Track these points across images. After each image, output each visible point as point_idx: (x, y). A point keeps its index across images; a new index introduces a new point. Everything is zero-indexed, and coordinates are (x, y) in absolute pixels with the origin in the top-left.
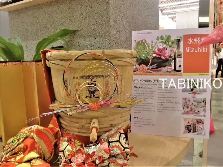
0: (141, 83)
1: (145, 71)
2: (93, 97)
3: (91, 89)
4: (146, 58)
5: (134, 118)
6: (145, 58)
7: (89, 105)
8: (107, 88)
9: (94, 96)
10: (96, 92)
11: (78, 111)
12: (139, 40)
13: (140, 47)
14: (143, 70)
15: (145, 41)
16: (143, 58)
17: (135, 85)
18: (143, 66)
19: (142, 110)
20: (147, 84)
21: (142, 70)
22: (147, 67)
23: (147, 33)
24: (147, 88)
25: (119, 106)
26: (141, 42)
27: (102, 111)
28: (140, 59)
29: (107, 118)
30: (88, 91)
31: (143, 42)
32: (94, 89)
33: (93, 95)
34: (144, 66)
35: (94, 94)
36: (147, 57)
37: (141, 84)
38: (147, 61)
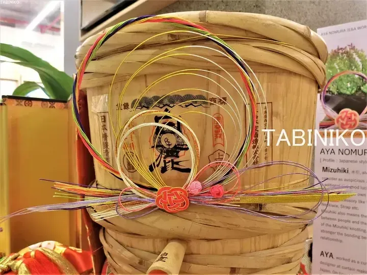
0: (344, 157)
1: (354, 125)
2: (173, 168)
3: (167, 141)
4: (356, 91)
5: (322, 254)
6: (353, 92)
7: (154, 194)
8: (219, 140)
9: (175, 166)
10: (181, 153)
11: (122, 211)
12: (336, 48)
13: (339, 66)
14: (347, 124)
15: (353, 48)
16: (348, 93)
17: (326, 164)
18: (347, 112)
19: (346, 235)
20: (361, 162)
21: (344, 123)
22: (360, 113)
23: (359, 28)
24: (361, 172)
25: (260, 206)
26: (341, 51)
27: (198, 216)
28: (340, 94)
29: (218, 243)
30: (157, 146)
31: (347, 53)
32: (173, 142)
33: (173, 163)
34: (351, 114)
35: (176, 160)
36: (360, 89)
37: (342, 161)
38: (359, 98)
